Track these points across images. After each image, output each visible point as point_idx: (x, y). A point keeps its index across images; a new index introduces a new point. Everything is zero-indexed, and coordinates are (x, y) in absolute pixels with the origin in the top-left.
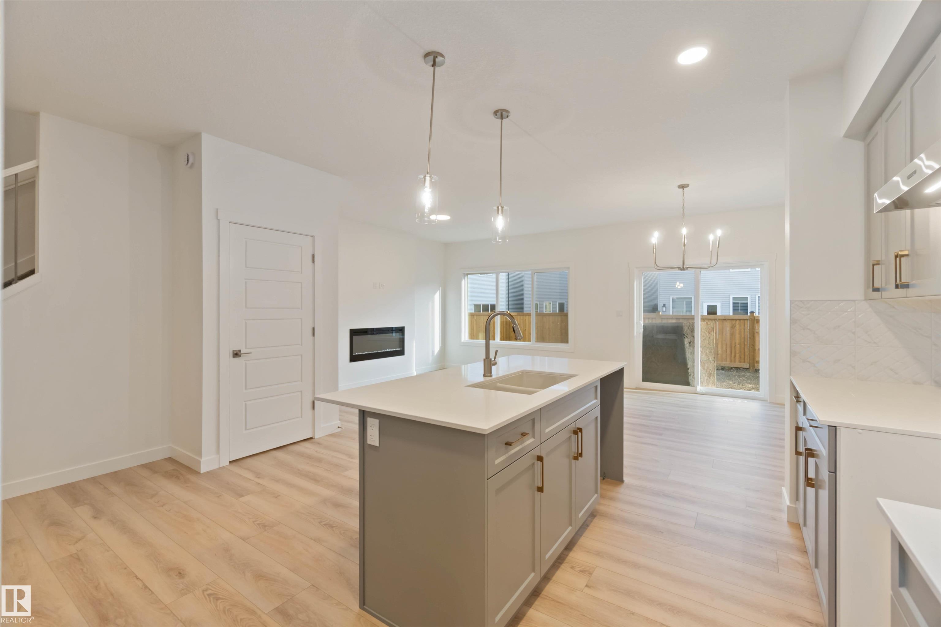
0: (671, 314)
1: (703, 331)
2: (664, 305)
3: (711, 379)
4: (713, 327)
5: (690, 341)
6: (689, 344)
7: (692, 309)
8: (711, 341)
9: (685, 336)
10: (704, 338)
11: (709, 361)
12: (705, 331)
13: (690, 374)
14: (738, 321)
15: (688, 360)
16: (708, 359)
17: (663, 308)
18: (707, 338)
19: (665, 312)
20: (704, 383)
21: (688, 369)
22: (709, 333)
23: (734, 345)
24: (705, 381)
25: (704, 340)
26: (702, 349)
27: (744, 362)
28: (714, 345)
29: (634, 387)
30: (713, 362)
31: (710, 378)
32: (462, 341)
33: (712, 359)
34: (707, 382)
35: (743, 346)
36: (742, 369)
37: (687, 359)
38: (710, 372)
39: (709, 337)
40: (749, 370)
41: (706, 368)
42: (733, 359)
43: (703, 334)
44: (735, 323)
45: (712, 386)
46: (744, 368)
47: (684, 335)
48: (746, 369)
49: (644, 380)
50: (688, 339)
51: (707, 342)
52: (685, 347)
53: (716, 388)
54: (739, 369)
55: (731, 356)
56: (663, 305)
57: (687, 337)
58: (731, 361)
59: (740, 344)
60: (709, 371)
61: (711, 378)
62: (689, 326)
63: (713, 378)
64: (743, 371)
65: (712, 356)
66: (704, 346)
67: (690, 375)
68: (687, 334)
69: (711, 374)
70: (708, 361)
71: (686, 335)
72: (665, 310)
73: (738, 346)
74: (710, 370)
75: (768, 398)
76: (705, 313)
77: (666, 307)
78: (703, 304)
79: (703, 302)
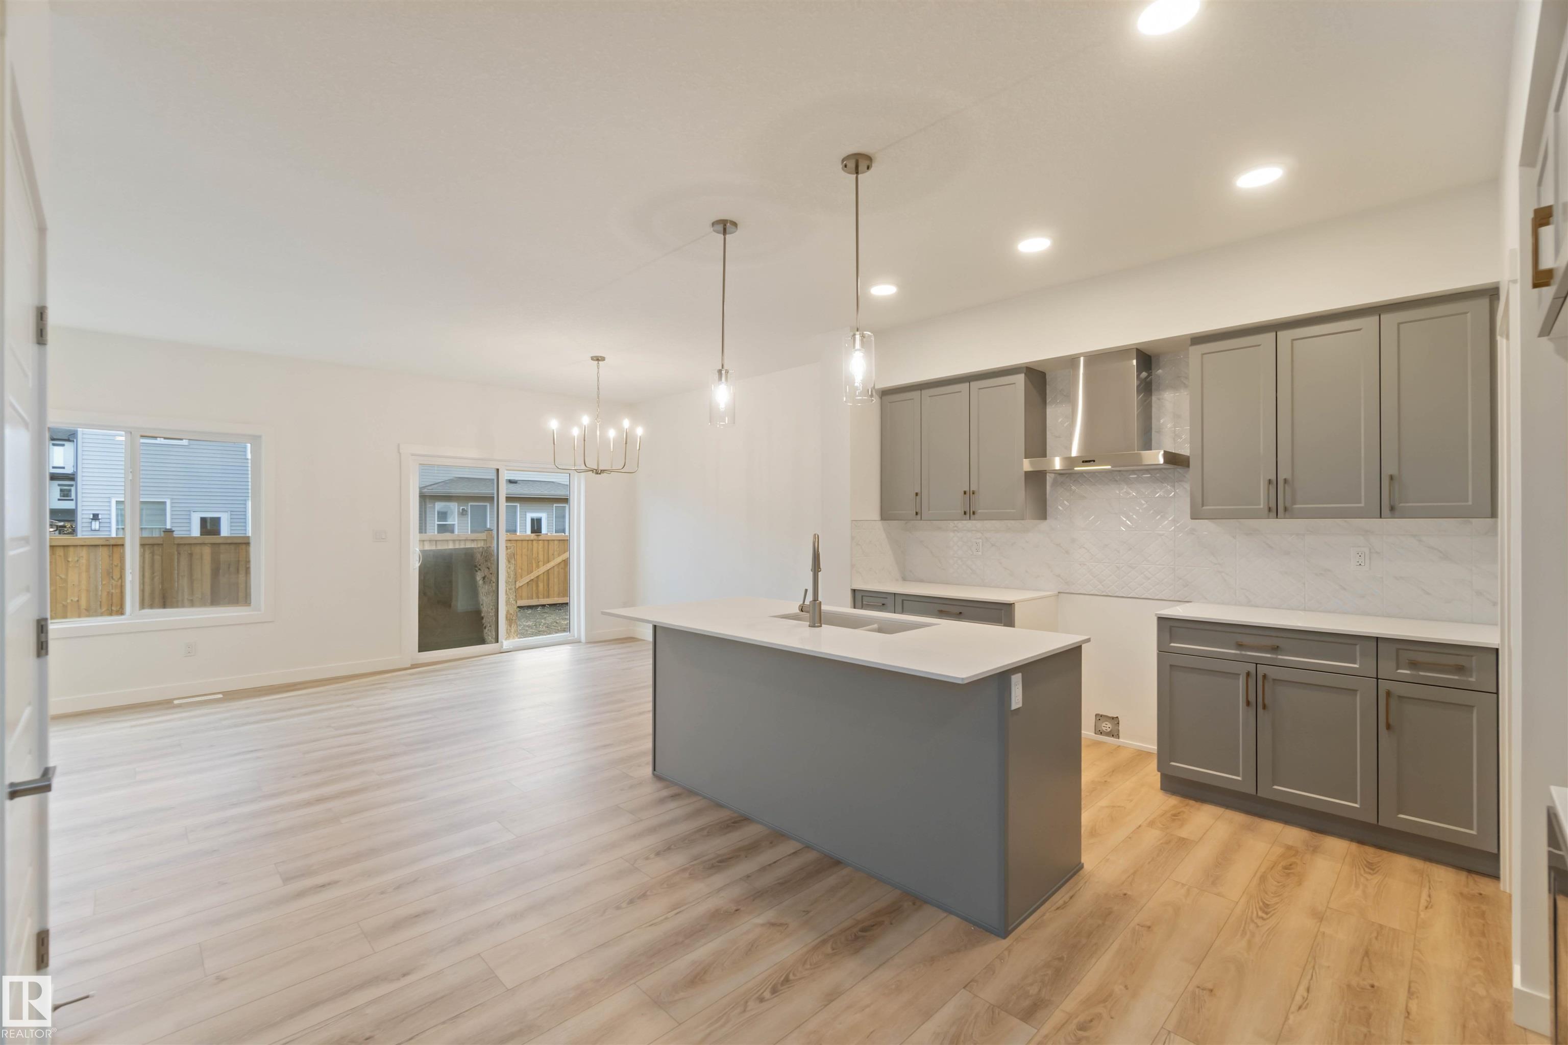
0: (114, 535)
2: (95, 517)
4: (513, 552)
5: (483, 576)
6: (483, 580)
8: (511, 572)
9: (476, 569)
11: (509, 601)
13: (484, 626)
15: (482, 605)
16: (507, 599)
17: (92, 522)
21: (482, 618)
22: (509, 561)
24: (512, 632)
28: (515, 578)
29: (409, 666)
30: (515, 602)
31: (510, 626)
33: (512, 598)
37: (481, 603)
38: (511, 617)
39: (510, 567)
45: (514, 637)
47: (476, 566)
49: (423, 647)
50: (481, 573)
52: (478, 586)
53: (520, 639)
56: (91, 515)
57: (480, 569)
61: (513, 626)
62: (482, 553)
67: (485, 628)
68: (480, 565)
71: (478, 566)
72: (95, 527)
74: (511, 614)
75: (583, 639)
76: (196, 531)
77: (100, 521)
78: (190, 515)
79: (189, 511)
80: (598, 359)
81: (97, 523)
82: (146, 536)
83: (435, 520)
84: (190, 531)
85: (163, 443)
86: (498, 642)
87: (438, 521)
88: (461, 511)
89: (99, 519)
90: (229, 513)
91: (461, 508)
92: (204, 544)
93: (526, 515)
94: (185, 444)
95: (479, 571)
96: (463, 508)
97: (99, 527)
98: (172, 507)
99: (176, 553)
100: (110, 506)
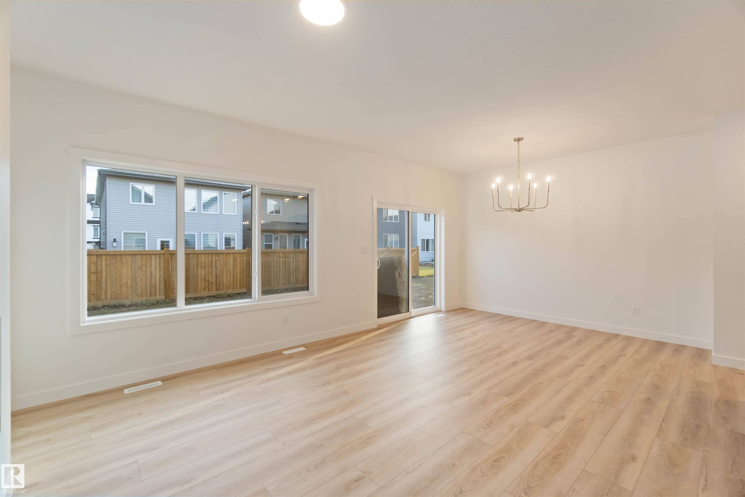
0: (123, 249)
2: (115, 240)
7: (145, 244)
14: (238, 254)
17: (113, 243)
23: (236, 275)
27: (243, 288)
31: (416, 301)
35: (242, 275)
36: (242, 294)
40: (247, 294)
42: (235, 286)
44: (237, 256)
45: (418, 308)
46: (243, 293)
48: (244, 294)
49: (380, 315)
54: (239, 294)
55: (234, 284)
56: (113, 240)
58: (234, 289)
59: (240, 273)
64: (243, 295)
67: (401, 303)
72: (115, 245)
73: (239, 275)
75: (443, 309)
76: (159, 248)
77: (117, 242)
78: (156, 239)
79: (156, 237)
80: (519, 140)
83: (263, 242)
84: (156, 247)
85: (144, 204)
86: (409, 312)
87: (265, 243)
88: (275, 238)
89: (116, 241)
90: (173, 238)
91: (275, 236)
93: (304, 239)
94: (153, 205)
96: (277, 236)
97: (117, 245)
98: (148, 235)
99: (170, 258)
100: (121, 235)
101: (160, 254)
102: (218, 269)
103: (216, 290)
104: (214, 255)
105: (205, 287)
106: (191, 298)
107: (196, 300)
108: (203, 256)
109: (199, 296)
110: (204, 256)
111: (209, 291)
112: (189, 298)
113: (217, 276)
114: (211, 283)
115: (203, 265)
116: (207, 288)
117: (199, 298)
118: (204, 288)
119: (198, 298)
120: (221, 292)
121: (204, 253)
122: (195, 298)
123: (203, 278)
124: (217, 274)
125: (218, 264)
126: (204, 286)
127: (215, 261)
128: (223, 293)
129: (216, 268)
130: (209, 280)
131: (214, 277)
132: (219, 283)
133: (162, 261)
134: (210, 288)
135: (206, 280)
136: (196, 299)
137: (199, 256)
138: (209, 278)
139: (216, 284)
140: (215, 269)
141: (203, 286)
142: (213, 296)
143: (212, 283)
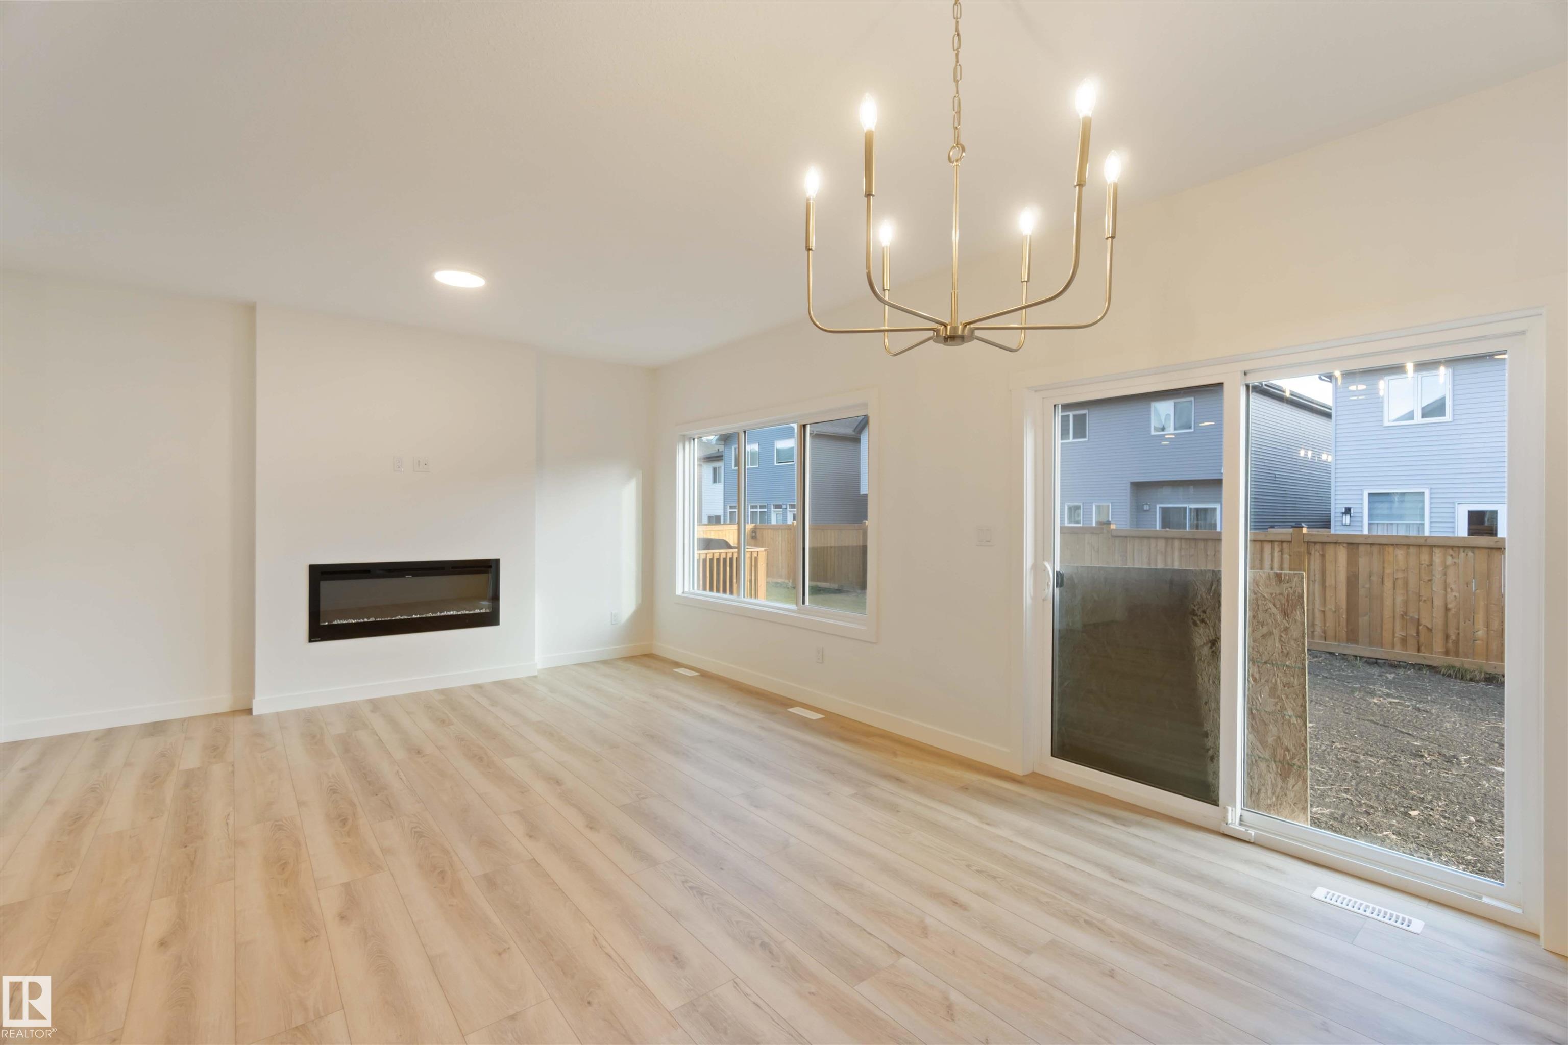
0: (1366, 532)
1: (1260, 602)
2: (1348, 511)
3: (1290, 785)
4: (1299, 590)
5: (1212, 637)
6: (1211, 648)
7: (1424, 520)
8: (1292, 643)
9: (1196, 618)
10: (1265, 630)
11: (1283, 717)
12: (1271, 605)
15: (1206, 703)
16: (1278, 707)
17: (1344, 517)
18: (1276, 632)
19: (1349, 525)
20: (1262, 795)
22: (1286, 615)
24: (1267, 790)
25: (1263, 636)
26: (1256, 670)
28: (1304, 659)
31: (1284, 779)
32: (679, 592)
34: (1274, 794)
38: (1288, 757)
41: (1270, 740)
43: (1261, 616)
45: (1293, 811)
47: (1193, 613)
49: (1062, 751)
50: (1207, 630)
51: (1278, 645)
52: (1197, 658)
53: (1309, 827)
56: (1344, 511)
57: (1202, 621)
60: (1285, 755)
61: (1291, 781)
62: (1212, 585)
63: (1300, 783)
65: (1295, 700)
66: (1265, 659)
68: (1204, 612)
69: (1291, 766)
70: (1279, 717)
71: (1199, 613)
72: (1348, 522)
74: (1288, 749)
76: (1462, 529)
77: (1353, 515)
78: (1455, 507)
79: (1456, 502)
81: (1348, 517)
82: (1404, 534)
84: (1454, 532)
85: (1420, 423)
86: (1218, 803)
89: (1351, 513)
92: (1473, 548)
95: (1203, 625)
97: (1352, 522)
98: (1431, 498)
100: (1362, 499)
101: (1282, 542)
102: (1454, 594)
103: (1447, 653)
104: (1436, 550)
105: (1406, 637)
106: (1358, 658)
107: (1375, 665)
108: (1400, 553)
109: (1385, 657)
110: (1402, 552)
111: (1419, 651)
112: (1356, 657)
113: (1450, 614)
114: (1427, 628)
115: (1400, 575)
116: (1412, 642)
117: (1385, 663)
118: (1404, 641)
119: (1380, 663)
120: (1462, 661)
121: (1404, 545)
122: (1374, 660)
123: (1399, 610)
124: (1449, 606)
125: (1451, 579)
126: (1404, 634)
127: (1441, 569)
128: (1466, 666)
129: (1445, 590)
130: (1419, 620)
131: (1438, 613)
132: (1458, 634)
133: (1286, 557)
134: (1422, 640)
135: (1408, 618)
136: (1376, 663)
137: (1388, 552)
138: (1419, 615)
139: (1447, 637)
140: (1442, 592)
141: (1399, 633)
142: (1430, 668)
143: (1430, 630)
